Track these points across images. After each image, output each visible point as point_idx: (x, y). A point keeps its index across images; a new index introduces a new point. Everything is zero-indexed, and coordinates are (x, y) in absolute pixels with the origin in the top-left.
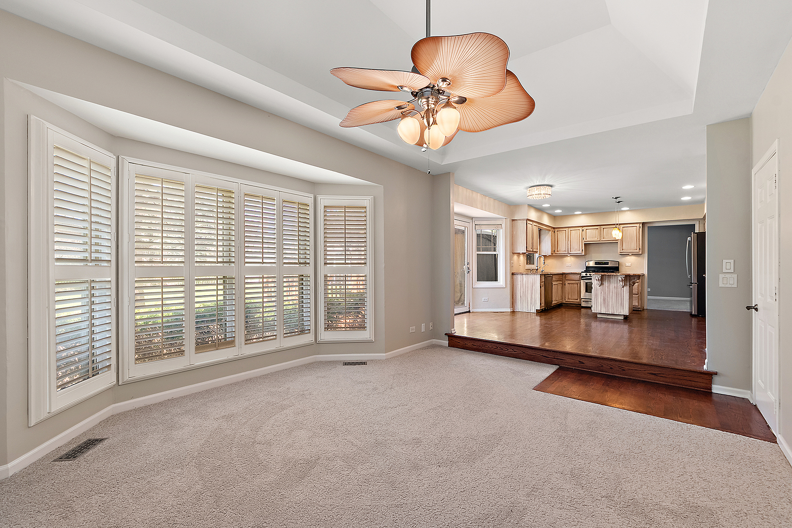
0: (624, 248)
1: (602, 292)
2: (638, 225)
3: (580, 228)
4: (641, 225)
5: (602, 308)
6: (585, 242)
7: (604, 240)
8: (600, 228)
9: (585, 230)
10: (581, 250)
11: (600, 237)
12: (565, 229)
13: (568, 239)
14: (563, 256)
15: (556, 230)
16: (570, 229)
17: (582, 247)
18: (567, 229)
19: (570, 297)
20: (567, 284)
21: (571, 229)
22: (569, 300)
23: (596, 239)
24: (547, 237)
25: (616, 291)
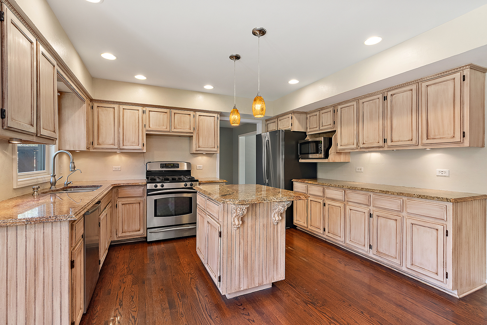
0: (201, 144)
1: (242, 241)
2: (216, 115)
3: (140, 108)
4: (219, 115)
5: (242, 280)
6: (147, 131)
7: (175, 130)
8: (171, 113)
9: (147, 112)
10: (141, 145)
11: (171, 126)
12: (113, 106)
13: (119, 123)
14: (107, 153)
15: (96, 105)
16: (122, 107)
17: (143, 139)
18: (116, 106)
19: (126, 228)
20: (120, 204)
21: (125, 107)
22: (124, 234)
23: (163, 128)
24: (77, 114)
25: (265, 233)
